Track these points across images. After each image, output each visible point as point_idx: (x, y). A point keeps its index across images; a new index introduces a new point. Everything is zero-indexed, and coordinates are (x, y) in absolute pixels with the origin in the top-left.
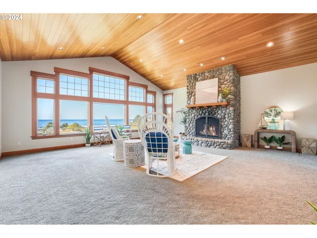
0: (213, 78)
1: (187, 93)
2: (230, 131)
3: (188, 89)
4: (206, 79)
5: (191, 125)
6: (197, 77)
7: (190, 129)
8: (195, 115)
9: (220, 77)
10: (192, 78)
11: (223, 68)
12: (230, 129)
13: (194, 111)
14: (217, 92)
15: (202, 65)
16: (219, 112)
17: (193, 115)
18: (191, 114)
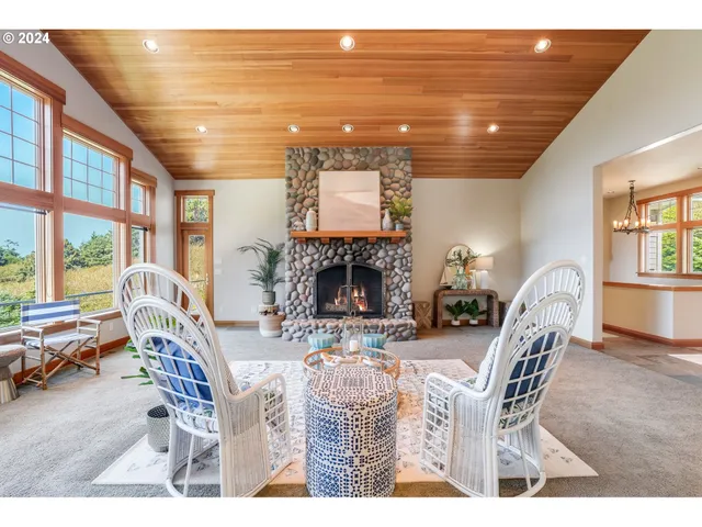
0: (365, 169)
1: (289, 196)
2: (406, 298)
3: (290, 186)
4: (347, 169)
5: (300, 287)
6: (321, 157)
7: (297, 297)
8: (313, 261)
9: (384, 169)
10: (306, 159)
11: (390, 151)
12: (405, 294)
13: (311, 249)
14: (378, 206)
15: (348, 129)
16: (381, 254)
17: (306, 260)
18: (302, 257)
